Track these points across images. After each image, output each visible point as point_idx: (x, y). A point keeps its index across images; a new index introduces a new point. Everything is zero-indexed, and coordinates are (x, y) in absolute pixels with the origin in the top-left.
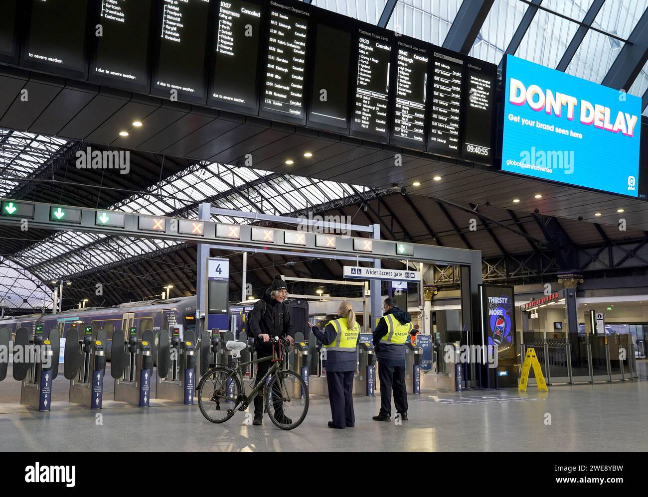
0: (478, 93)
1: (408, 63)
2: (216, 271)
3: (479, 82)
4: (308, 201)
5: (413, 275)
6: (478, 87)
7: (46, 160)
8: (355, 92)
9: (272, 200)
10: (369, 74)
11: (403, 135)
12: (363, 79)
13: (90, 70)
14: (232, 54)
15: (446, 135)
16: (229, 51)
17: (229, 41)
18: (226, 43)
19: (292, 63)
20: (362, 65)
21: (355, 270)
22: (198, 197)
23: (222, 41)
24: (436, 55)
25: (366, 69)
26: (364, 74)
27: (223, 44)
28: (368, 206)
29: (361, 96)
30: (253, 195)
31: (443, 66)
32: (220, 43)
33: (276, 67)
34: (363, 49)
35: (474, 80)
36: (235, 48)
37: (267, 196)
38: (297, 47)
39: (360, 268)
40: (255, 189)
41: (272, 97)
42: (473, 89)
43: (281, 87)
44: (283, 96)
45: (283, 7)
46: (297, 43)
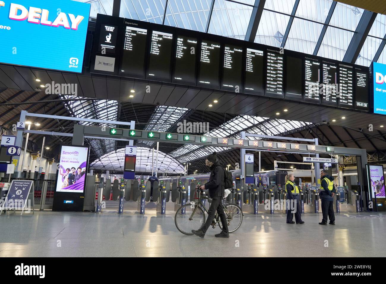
0: (361, 80)
1: (327, 69)
2: (249, 159)
3: (361, 75)
4: (285, 129)
5: (334, 161)
6: (360, 77)
7: (180, 116)
8: (305, 83)
9: (270, 129)
10: (311, 73)
11: (327, 100)
12: (308, 76)
13: (197, 82)
15: (347, 99)
16: (251, 70)
17: (251, 66)
18: (250, 67)
19: (276, 74)
20: (307, 70)
21: (308, 158)
22: (240, 129)
23: (248, 67)
24: (340, 65)
25: (309, 71)
26: (308, 73)
27: (249, 68)
28: (312, 130)
29: (307, 85)
30: (262, 127)
31: (343, 69)
32: (247, 67)
33: (271, 74)
34: (307, 65)
35: (358, 74)
36: (253, 69)
37: (268, 128)
38: (279, 66)
39: (310, 158)
40: (263, 125)
41: (270, 87)
42: (358, 78)
43: (273, 83)
44: (274, 87)
45: (272, 51)
46: (279, 65)
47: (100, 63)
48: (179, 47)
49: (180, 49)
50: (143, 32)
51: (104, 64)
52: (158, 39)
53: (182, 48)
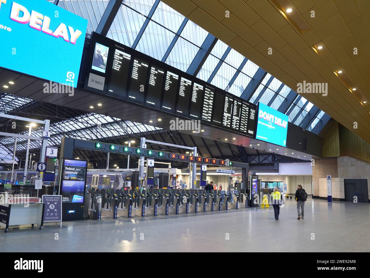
4: (147, 129)
9: (131, 128)
24: (243, 102)
30: (124, 125)
42: (251, 113)
45: (209, 87)
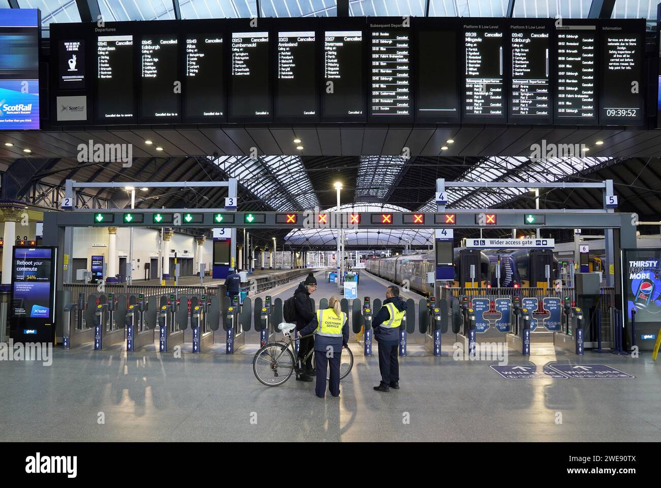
0: (619, 54)
1: (524, 43)
3: (620, 42)
5: (545, 243)
6: (618, 48)
8: (464, 83)
10: (479, 60)
11: (524, 113)
12: (473, 65)
14: (339, 77)
15: (577, 103)
16: (336, 75)
17: (336, 67)
18: (332, 69)
19: (394, 73)
20: (470, 53)
21: (478, 241)
23: (329, 69)
25: (475, 56)
26: (473, 60)
27: (330, 71)
29: (471, 86)
31: (569, 36)
32: (327, 70)
33: (380, 76)
34: (471, 43)
36: (341, 72)
38: (401, 56)
39: (484, 239)
41: (380, 104)
43: (387, 94)
44: (389, 101)
46: (400, 53)
47: (64, 108)
48: (191, 55)
49: (192, 59)
50: (126, 41)
51: (71, 109)
52: (153, 48)
53: (197, 57)
